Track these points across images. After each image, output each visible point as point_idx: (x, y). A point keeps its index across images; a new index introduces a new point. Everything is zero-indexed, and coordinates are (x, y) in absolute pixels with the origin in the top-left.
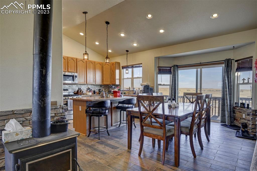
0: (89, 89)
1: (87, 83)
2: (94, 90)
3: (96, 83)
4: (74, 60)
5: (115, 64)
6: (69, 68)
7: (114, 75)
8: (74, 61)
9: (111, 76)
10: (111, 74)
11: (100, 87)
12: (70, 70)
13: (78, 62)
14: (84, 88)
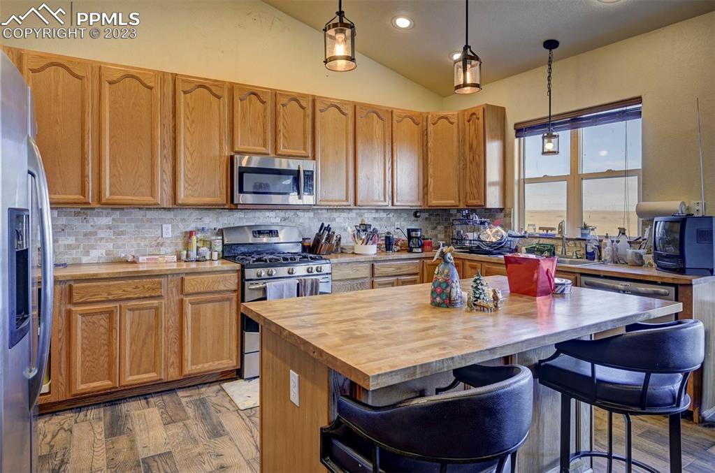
0: (364, 227)
1: (359, 203)
2: (389, 233)
3: (395, 203)
4: (304, 104)
5: (481, 116)
6: (281, 141)
7: (478, 165)
8: (303, 108)
9: (465, 169)
10: (462, 163)
11: (413, 218)
12: (284, 147)
13: (318, 113)
14: (344, 226)
